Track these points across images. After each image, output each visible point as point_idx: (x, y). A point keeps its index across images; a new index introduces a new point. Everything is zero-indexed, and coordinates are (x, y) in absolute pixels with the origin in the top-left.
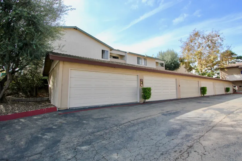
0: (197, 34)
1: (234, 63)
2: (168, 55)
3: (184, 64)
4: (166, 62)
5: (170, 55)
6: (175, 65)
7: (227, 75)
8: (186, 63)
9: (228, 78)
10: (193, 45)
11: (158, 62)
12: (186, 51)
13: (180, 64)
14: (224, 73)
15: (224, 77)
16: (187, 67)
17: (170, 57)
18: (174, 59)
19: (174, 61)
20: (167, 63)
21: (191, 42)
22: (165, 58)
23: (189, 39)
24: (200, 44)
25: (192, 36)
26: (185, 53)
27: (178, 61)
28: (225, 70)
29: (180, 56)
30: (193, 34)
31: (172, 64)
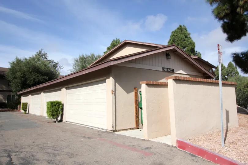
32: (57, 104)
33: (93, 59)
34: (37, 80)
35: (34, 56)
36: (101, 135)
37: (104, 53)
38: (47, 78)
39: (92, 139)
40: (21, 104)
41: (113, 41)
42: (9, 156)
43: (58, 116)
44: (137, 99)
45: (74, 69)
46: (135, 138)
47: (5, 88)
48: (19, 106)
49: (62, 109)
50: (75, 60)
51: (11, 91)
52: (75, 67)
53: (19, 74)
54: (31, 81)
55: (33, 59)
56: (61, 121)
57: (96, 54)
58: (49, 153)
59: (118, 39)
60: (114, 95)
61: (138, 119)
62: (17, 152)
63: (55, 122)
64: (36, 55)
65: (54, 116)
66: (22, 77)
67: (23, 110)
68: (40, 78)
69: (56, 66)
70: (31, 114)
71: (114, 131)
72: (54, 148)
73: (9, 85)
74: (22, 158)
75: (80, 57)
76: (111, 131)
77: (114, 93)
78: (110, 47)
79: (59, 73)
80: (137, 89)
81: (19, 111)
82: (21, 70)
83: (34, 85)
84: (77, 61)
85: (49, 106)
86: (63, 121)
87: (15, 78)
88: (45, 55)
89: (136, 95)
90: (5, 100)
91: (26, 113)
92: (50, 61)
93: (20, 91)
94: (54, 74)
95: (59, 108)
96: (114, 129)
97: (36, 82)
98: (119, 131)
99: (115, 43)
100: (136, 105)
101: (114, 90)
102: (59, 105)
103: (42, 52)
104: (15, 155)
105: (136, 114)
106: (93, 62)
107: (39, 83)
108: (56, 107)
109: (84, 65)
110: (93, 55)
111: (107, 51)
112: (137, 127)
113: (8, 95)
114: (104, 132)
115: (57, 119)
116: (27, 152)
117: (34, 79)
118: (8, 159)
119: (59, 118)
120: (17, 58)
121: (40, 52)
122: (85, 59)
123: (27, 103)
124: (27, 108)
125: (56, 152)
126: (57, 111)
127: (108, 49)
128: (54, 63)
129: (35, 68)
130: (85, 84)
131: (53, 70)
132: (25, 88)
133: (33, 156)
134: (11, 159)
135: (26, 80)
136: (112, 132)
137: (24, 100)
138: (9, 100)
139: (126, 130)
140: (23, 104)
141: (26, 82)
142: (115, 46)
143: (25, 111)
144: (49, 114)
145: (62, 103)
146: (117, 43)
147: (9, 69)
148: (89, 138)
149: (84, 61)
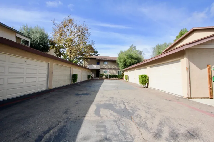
0: (70, 21)
1: (92, 55)
2: (37, 32)
3: (54, 48)
4: (32, 40)
5: (38, 34)
6: (44, 46)
7: (88, 64)
8: (56, 47)
9: (89, 66)
10: (65, 31)
11: (20, 38)
12: (58, 35)
13: (50, 47)
14: (86, 63)
15: (86, 65)
16: (57, 52)
17: (38, 35)
18: (43, 39)
19: (43, 42)
20: (33, 42)
21: (65, 27)
22: (32, 36)
23: (63, 24)
24: (72, 32)
25: (66, 21)
26: (57, 37)
27: (48, 44)
28: (88, 60)
29: (51, 39)
30: (67, 19)
31: (40, 45)
32: (144, 76)
33: (165, 46)
34: (131, 62)
35: (129, 49)
36: (178, 100)
37: (174, 40)
38: (137, 61)
39: (172, 102)
40: (125, 76)
41: (180, 31)
42: (124, 104)
43: (146, 84)
44: (211, 75)
45: (153, 54)
46: (211, 106)
47: (116, 67)
48: (123, 77)
49: (148, 80)
50: (153, 48)
51: (119, 69)
52: (154, 53)
53: (122, 60)
54: (128, 63)
55: (129, 50)
56: (147, 87)
57: (168, 43)
58: (145, 106)
59: (185, 28)
60: (188, 71)
61: (211, 90)
62: (128, 102)
63: (144, 87)
64: (130, 48)
65: (143, 84)
66: (124, 61)
67: (126, 79)
68: (133, 61)
69: (141, 53)
70: (130, 82)
71: (189, 98)
72: (147, 104)
73: (118, 66)
74: (131, 106)
75: (156, 46)
76: (186, 98)
77: (188, 69)
78: (178, 36)
79: (143, 58)
80: (210, 66)
81: (124, 80)
82: (123, 57)
83: (130, 65)
84: (154, 49)
85: (140, 78)
86: (149, 87)
87: (121, 62)
88: (134, 47)
89: (210, 71)
90: (117, 74)
91: (127, 81)
92: (138, 51)
93: (123, 69)
94: (140, 59)
95: (146, 79)
96: (189, 97)
97: (131, 64)
98: (193, 98)
99: (183, 32)
100: (209, 79)
101: (188, 67)
102: (146, 77)
103: (133, 46)
104: (127, 104)
105: (210, 86)
106: (166, 49)
107: (133, 64)
108: (144, 78)
109: (160, 51)
110: (166, 43)
111: (176, 39)
112: (211, 97)
113: (118, 71)
114: (180, 98)
115: (145, 86)
116: (132, 103)
117: (130, 62)
118: (124, 106)
119: (146, 85)
120: (121, 51)
121: (132, 46)
122: (160, 47)
123: (127, 76)
124: (127, 78)
125: (149, 106)
126: (145, 81)
127: (177, 37)
128: (140, 52)
129: (130, 55)
130: (163, 64)
131: (140, 56)
132: (126, 67)
133: (136, 106)
134: (125, 106)
135: (126, 62)
136: (188, 98)
137: (125, 74)
138: (118, 73)
139: (200, 98)
140: (126, 76)
141: (126, 64)
142: (182, 34)
143: (127, 80)
144: (140, 82)
145: (148, 76)
146: (185, 32)
147: (118, 57)
148: (169, 100)
149: (160, 49)
